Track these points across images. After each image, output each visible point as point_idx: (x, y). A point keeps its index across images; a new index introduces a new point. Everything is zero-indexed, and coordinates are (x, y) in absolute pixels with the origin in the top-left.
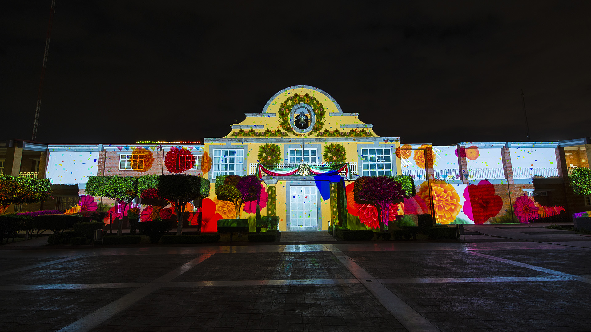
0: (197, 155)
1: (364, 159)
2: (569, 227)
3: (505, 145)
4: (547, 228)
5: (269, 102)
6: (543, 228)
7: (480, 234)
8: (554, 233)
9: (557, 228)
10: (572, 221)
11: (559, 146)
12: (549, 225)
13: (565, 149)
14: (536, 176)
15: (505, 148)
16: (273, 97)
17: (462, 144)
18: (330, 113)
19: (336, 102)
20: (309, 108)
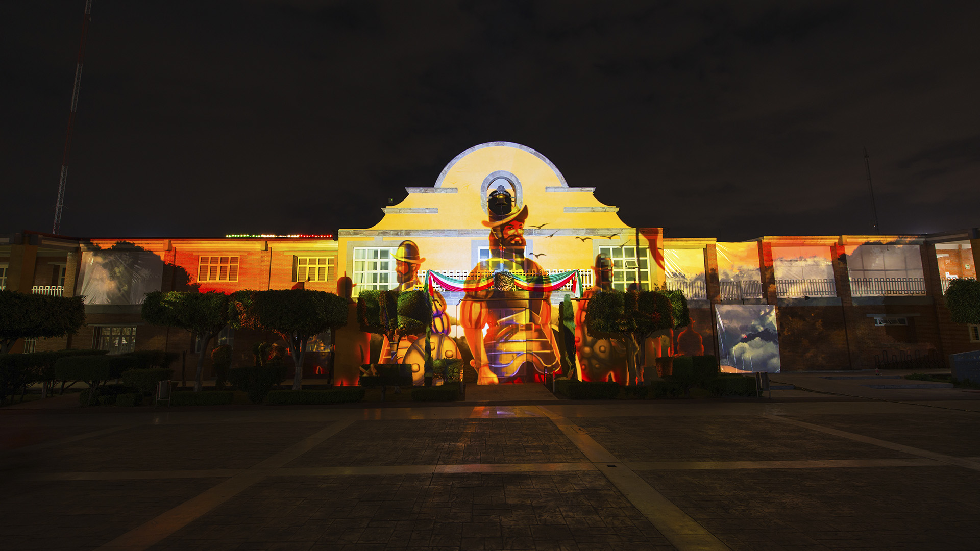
0: (327, 258)
2: (944, 378)
3: (837, 241)
5: (446, 168)
7: (795, 388)
10: (949, 367)
11: (926, 242)
14: (888, 292)
15: (838, 246)
16: (453, 161)
17: (766, 239)
18: (546, 188)
19: (557, 170)
20: (513, 179)
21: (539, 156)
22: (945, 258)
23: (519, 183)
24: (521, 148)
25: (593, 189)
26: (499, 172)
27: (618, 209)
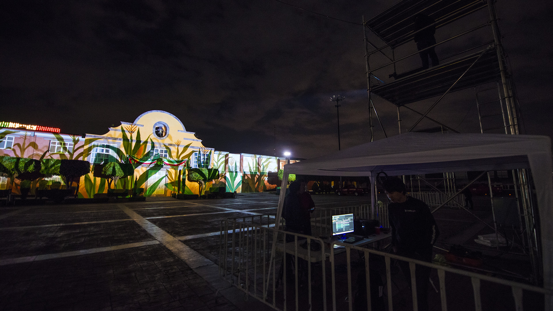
0: (69, 143)
1: (195, 158)
2: (275, 193)
3: (259, 156)
4: (268, 193)
5: (139, 117)
6: (267, 193)
7: (243, 196)
8: (269, 195)
9: (272, 193)
10: (276, 191)
11: (278, 159)
12: (269, 192)
13: (280, 160)
14: (269, 171)
15: (259, 158)
16: (143, 115)
17: (242, 154)
18: (178, 130)
19: (183, 125)
20: (166, 125)
21: (177, 119)
22: (283, 163)
23: (168, 127)
24: (171, 115)
25: (194, 133)
26: (161, 122)
27: (202, 141)
